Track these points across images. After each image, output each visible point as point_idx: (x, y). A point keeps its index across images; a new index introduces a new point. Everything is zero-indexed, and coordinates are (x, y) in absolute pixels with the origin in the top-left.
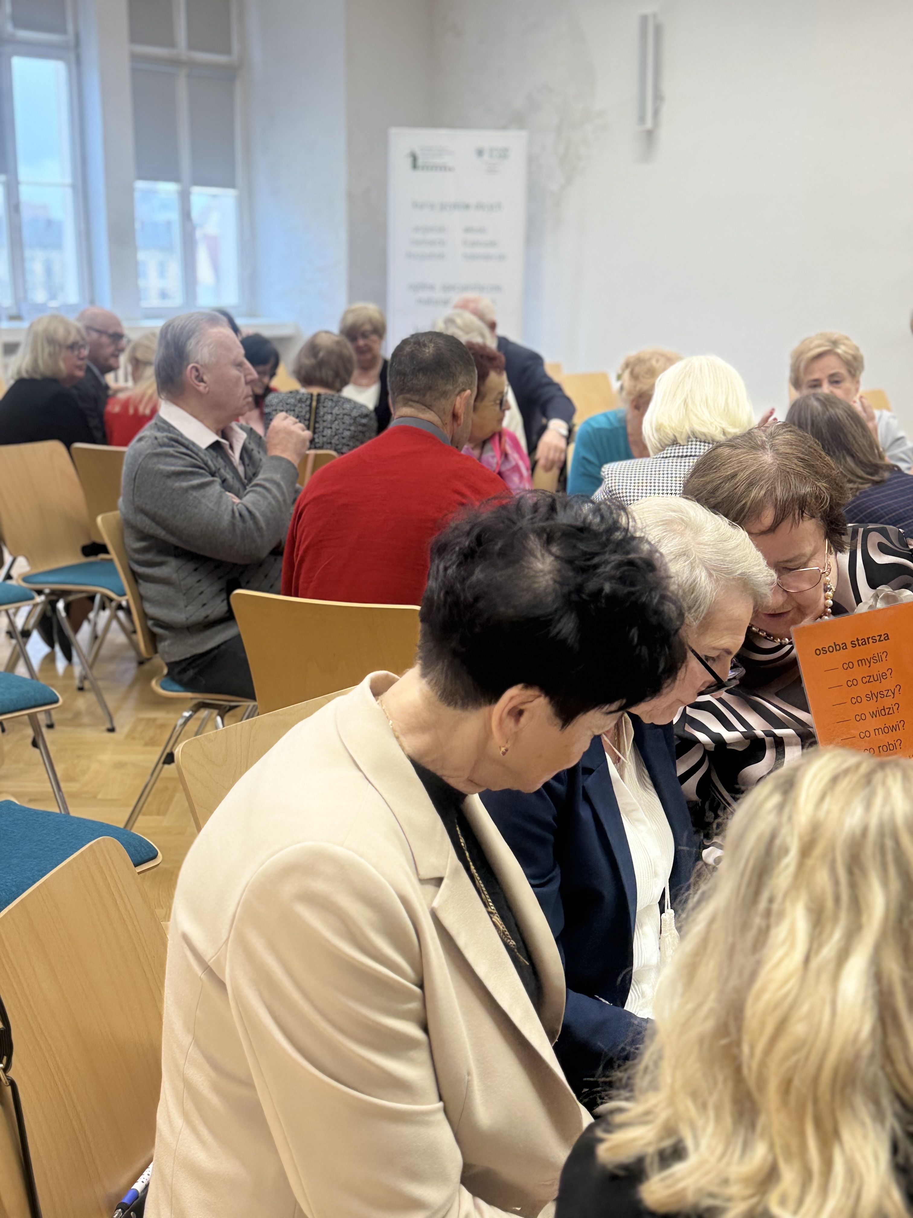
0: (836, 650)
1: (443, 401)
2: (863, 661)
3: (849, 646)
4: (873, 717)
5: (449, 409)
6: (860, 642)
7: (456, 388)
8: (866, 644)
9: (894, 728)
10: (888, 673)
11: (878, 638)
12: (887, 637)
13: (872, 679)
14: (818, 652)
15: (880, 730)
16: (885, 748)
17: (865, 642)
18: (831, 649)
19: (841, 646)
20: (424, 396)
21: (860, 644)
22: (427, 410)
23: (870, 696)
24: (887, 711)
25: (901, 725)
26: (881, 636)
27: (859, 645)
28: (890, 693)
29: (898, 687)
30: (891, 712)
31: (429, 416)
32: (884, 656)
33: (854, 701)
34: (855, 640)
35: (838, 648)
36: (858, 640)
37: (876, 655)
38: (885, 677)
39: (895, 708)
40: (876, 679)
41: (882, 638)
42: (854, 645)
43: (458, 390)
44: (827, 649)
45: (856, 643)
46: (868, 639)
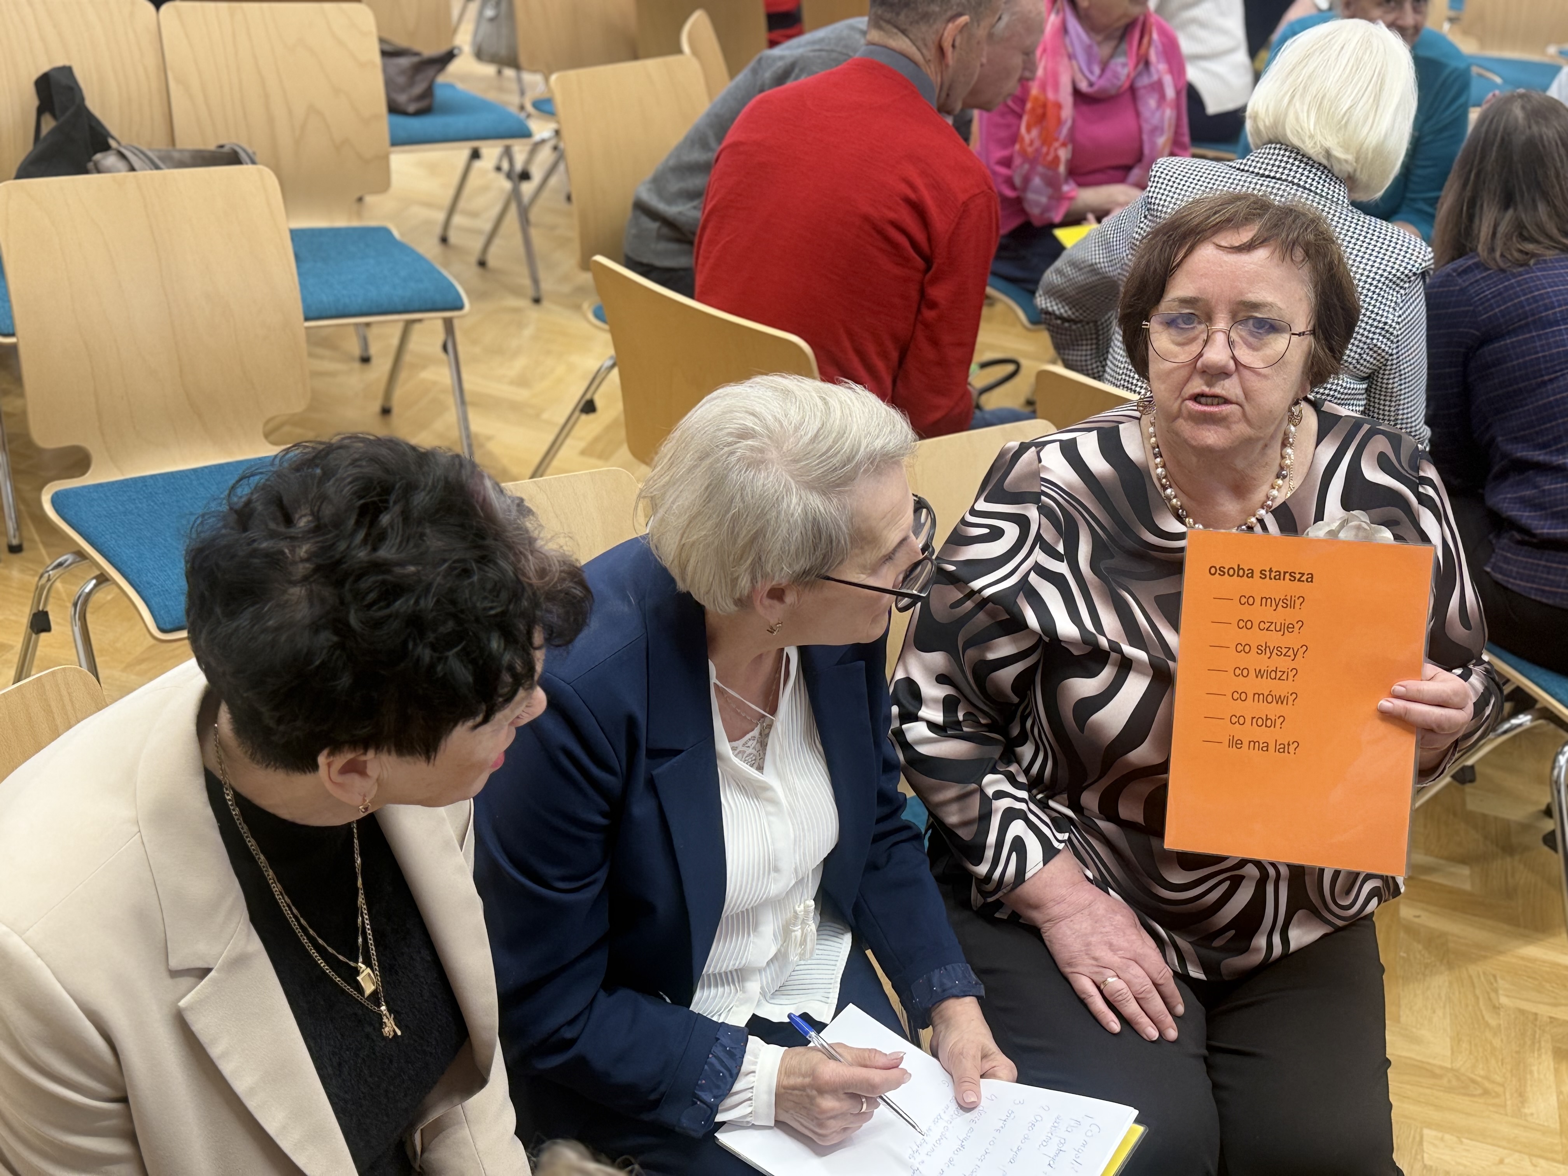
0: (1238, 575)
1: (924, 28)
2: (1269, 600)
3: (1257, 574)
4: (1257, 677)
5: (932, 38)
6: (1273, 575)
7: (946, 11)
8: (1279, 579)
9: (1280, 700)
10: (1297, 626)
11: (1298, 576)
12: (1311, 578)
13: (1273, 627)
14: (1213, 571)
15: (1261, 696)
16: (1260, 722)
17: (1279, 576)
18: (1231, 572)
19: (1247, 572)
20: (898, 14)
21: (1272, 576)
22: (900, 34)
23: (1263, 649)
24: (1279, 674)
25: (1291, 698)
26: (1303, 574)
27: (1270, 578)
28: (1291, 653)
29: (1304, 648)
30: (1285, 677)
31: (901, 43)
32: (1298, 602)
33: (1240, 648)
34: (1268, 570)
35: (1241, 572)
36: (1271, 571)
37: (1289, 599)
38: (1290, 630)
39: (1291, 674)
40: (1278, 629)
41: (1304, 578)
42: (1263, 575)
43: (949, 14)
44: (1226, 570)
45: (1268, 574)
46: (1285, 573)
